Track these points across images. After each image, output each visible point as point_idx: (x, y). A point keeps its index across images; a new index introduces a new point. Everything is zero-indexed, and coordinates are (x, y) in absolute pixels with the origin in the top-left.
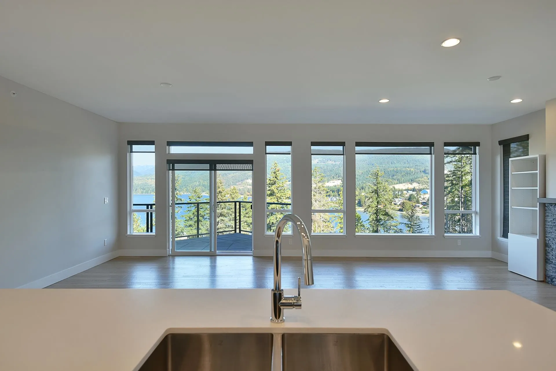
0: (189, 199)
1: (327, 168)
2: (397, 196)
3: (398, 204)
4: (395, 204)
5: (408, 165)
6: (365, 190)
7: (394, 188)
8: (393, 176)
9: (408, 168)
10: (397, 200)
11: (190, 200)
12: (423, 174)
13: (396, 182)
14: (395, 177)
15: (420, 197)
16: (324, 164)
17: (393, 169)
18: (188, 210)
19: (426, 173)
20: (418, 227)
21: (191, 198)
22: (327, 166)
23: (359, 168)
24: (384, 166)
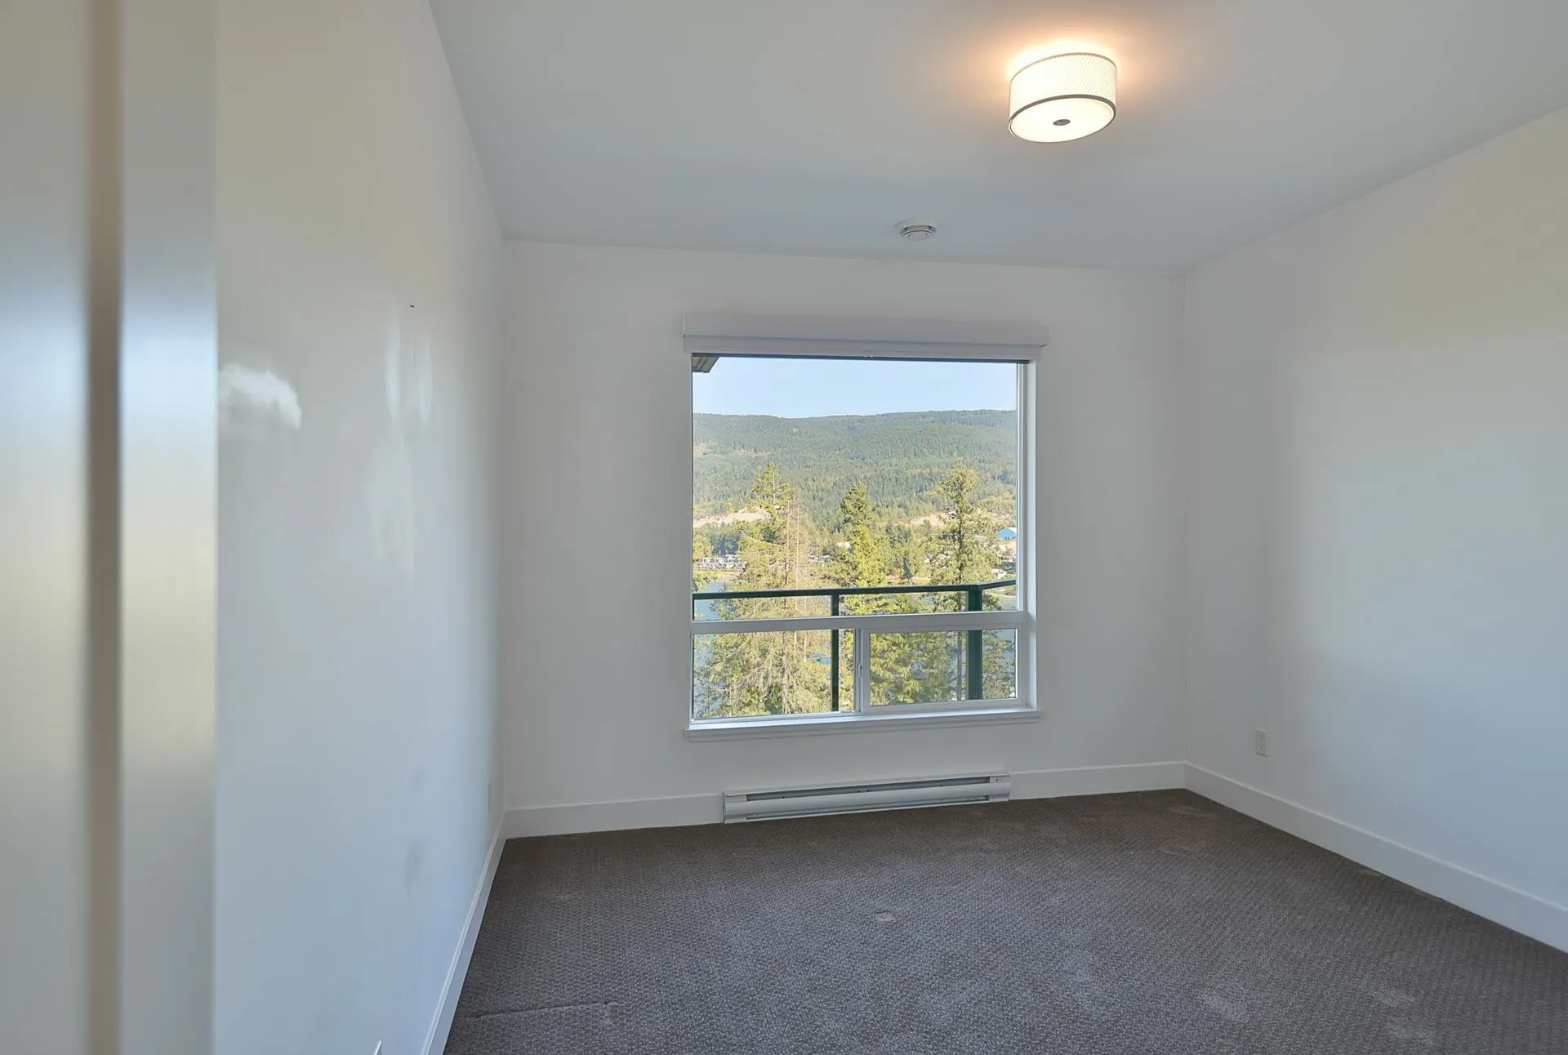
1: (734, 470)
7: (927, 524)
8: (921, 490)
12: (999, 484)
13: (929, 506)
14: (925, 494)
15: (997, 549)
16: (723, 457)
17: (919, 471)
19: (1008, 483)
22: (733, 464)
23: (826, 468)
24: (894, 461)
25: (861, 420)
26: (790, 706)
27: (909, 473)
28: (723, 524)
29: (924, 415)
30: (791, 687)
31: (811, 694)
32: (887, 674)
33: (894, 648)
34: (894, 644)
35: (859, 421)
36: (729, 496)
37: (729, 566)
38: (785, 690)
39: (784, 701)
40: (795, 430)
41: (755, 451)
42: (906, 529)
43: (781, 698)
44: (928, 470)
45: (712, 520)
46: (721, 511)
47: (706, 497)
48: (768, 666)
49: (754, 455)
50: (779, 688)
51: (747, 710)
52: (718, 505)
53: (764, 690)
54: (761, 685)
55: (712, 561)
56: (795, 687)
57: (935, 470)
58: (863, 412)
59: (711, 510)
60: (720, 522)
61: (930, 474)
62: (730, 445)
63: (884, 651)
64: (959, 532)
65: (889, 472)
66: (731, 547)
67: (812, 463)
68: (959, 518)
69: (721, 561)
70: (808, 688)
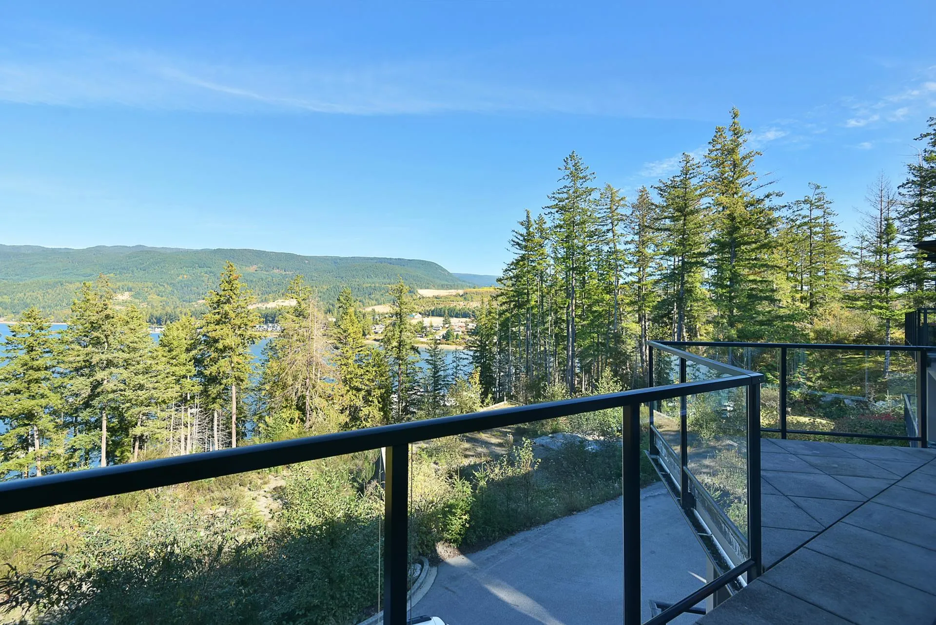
0: (13, 332)
1: (273, 280)
2: (378, 322)
3: (380, 332)
4: (376, 333)
5: (388, 281)
6: (332, 313)
7: (374, 310)
8: (370, 294)
9: (389, 284)
10: (377, 327)
11: (14, 336)
13: (374, 302)
14: (372, 296)
16: (267, 273)
17: (369, 285)
18: (7, 357)
20: (442, 363)
21: (17, 330)
22: (273, 277)
23: (323, 282)
24: (357, 280)
25: (341, 259)
26: (311, 407)
27: (364, 286)
28: (266, 308)
29: (372, 259)
30: (311, 397)
31: (323, 400)
32: (363, 387)
33: (367, 373)
34: (367, 371)
35: (340, 259)
36: (270, 293)
37: (269, 330)
38: (308, 398)
39: (307, 404)
40: (306, 262)
41: (285, 271)
42: (364, 313)
43: (305, 403)
44: (373, 285)
45: (260, 305)
46: (266, 301)
47: (256, 293)
48: (298, 386)
49: (284, 273)
50: (304, 397)
51: (285, 410)
52: (263, 298)
53: (295, 398)
54: (294, 396)
55: (260, 327)
56: (314, 397)
57: (377, 285)
58: (342, 256)
59: (260, 300)
60: (264, 307)
61: (375, 287)
62: (271, 267)
63: (361, 375)
64: (400, 314)
65: (354, 285)
66: (271, 319)
67: (315, 278)
68: (400, 307)
69: (265, 327)
70: (321, 396)
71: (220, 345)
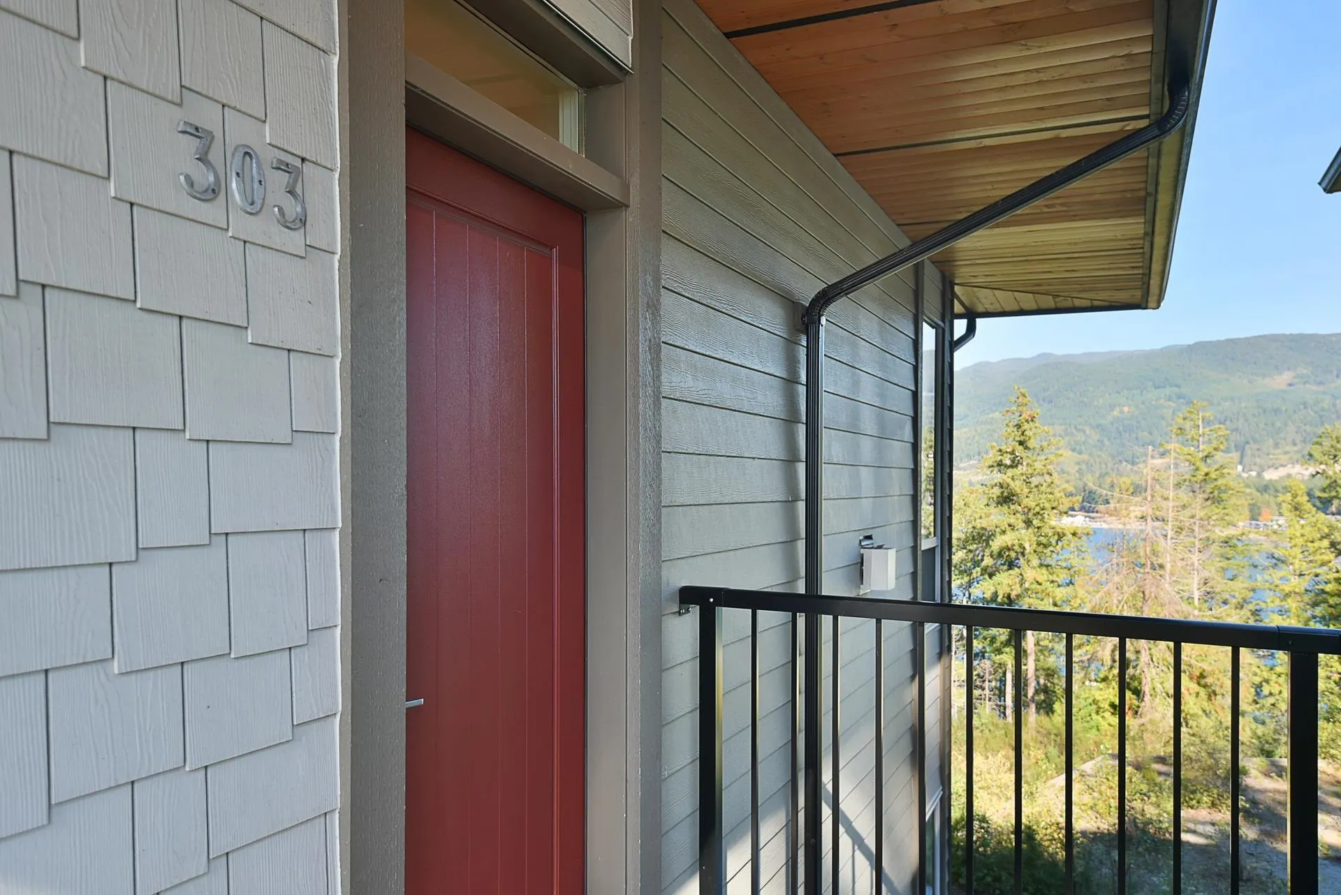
71: (996, 544)
